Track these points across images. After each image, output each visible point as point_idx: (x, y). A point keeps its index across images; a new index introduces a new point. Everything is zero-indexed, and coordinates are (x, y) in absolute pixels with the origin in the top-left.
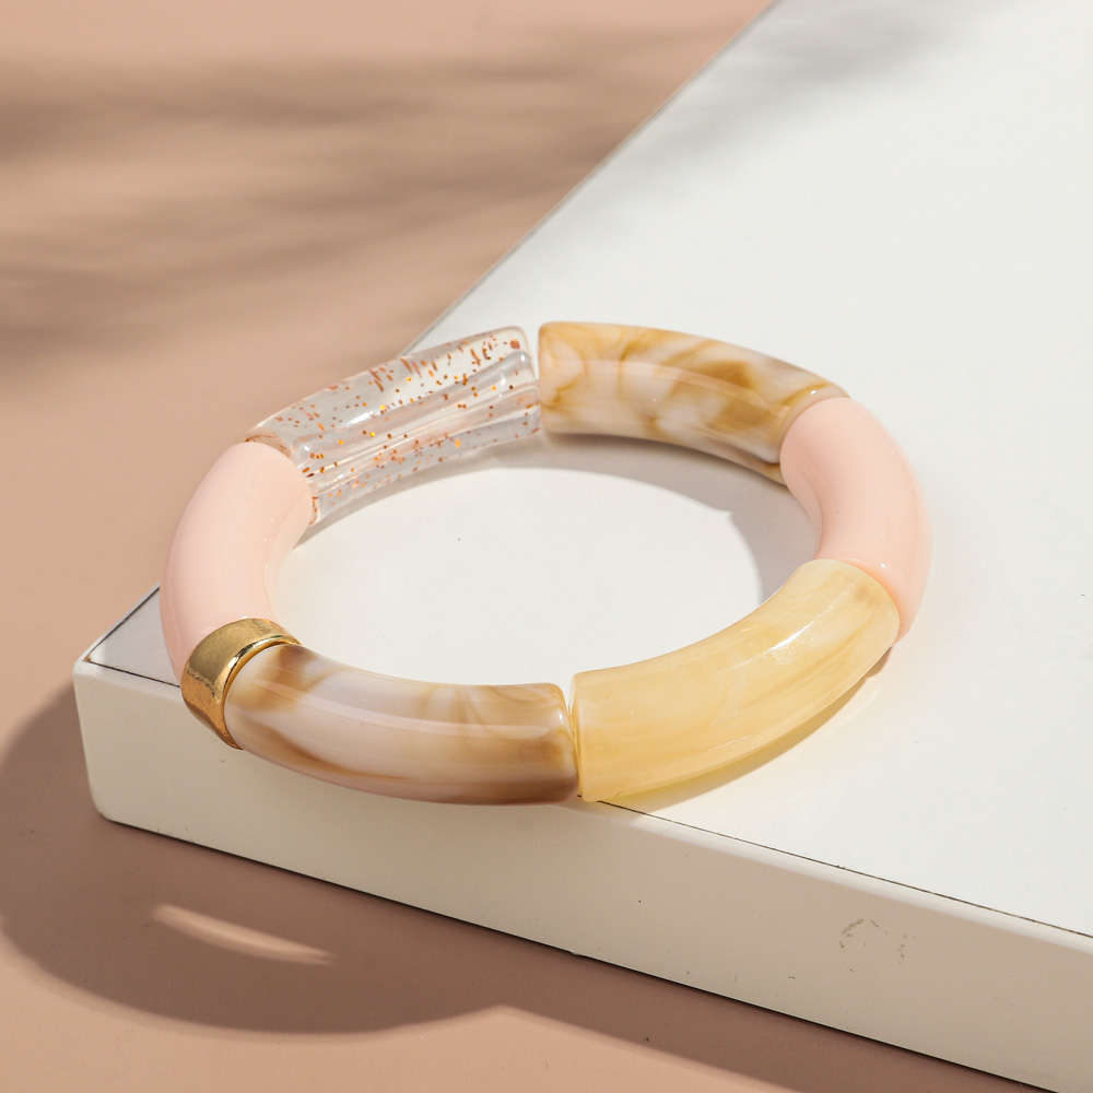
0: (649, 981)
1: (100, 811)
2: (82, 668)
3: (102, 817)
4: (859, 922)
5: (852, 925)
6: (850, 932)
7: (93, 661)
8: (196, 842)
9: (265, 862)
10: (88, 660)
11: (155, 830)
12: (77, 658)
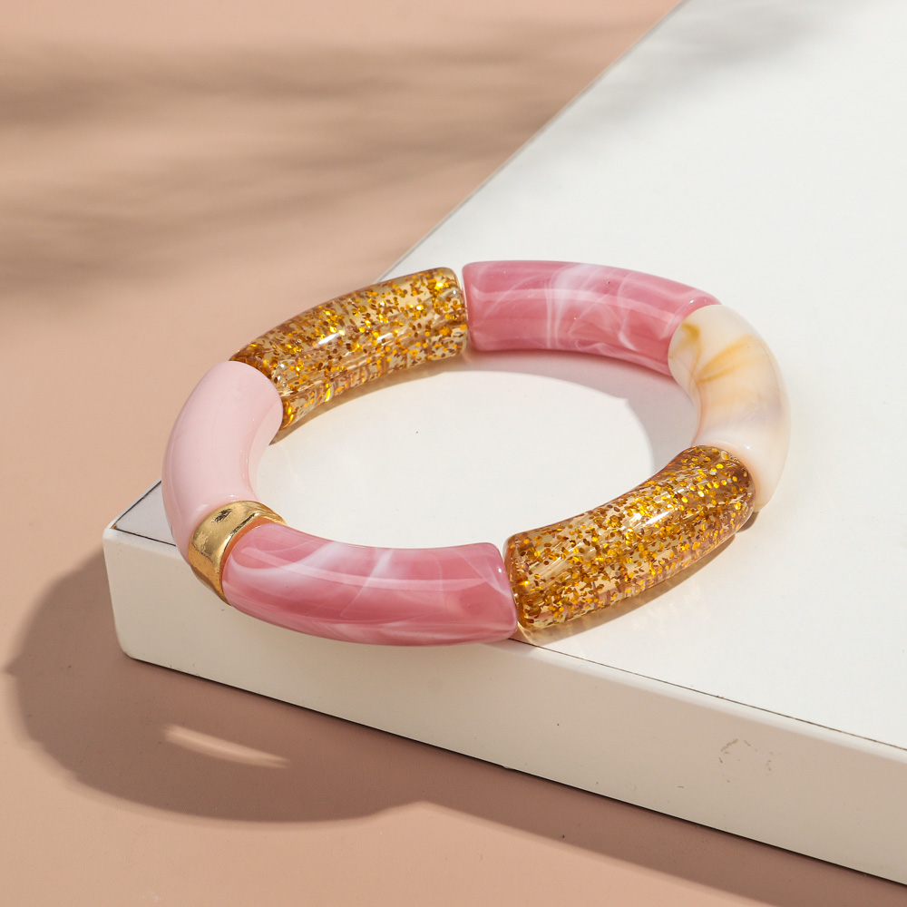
0: (566, 789)
1: (125, 651)
2: (110, 534)
3: (126, 655)
4: (735, 742)
5: (729, 744)
6: (727, 750)
7: (118, 527)
8: (202, 676)
10: (115, 527)
11: (168, 666)
12: (106, 527)
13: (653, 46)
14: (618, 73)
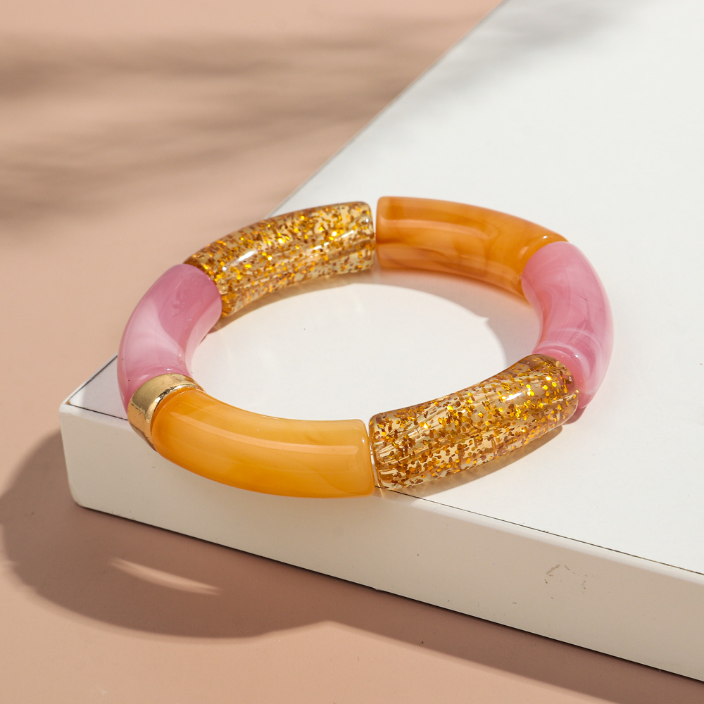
0: (424, 606)
1: (75, 500)
2: (64, 408)
3: (77, 504)
4: (557, 567)
5: (553, 569)
6: (551, 573)
7: (71, 403)
8: (137, 520)
9: (180, 532)
10: (68, 403)
11: (110, 512)
12: (61, 402)
13: (484, 32)
14: (457, 54)
